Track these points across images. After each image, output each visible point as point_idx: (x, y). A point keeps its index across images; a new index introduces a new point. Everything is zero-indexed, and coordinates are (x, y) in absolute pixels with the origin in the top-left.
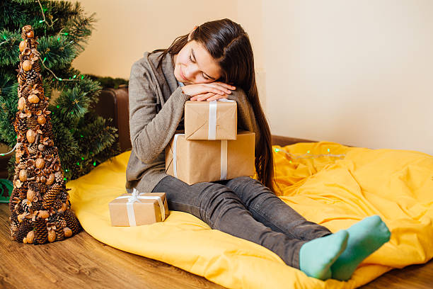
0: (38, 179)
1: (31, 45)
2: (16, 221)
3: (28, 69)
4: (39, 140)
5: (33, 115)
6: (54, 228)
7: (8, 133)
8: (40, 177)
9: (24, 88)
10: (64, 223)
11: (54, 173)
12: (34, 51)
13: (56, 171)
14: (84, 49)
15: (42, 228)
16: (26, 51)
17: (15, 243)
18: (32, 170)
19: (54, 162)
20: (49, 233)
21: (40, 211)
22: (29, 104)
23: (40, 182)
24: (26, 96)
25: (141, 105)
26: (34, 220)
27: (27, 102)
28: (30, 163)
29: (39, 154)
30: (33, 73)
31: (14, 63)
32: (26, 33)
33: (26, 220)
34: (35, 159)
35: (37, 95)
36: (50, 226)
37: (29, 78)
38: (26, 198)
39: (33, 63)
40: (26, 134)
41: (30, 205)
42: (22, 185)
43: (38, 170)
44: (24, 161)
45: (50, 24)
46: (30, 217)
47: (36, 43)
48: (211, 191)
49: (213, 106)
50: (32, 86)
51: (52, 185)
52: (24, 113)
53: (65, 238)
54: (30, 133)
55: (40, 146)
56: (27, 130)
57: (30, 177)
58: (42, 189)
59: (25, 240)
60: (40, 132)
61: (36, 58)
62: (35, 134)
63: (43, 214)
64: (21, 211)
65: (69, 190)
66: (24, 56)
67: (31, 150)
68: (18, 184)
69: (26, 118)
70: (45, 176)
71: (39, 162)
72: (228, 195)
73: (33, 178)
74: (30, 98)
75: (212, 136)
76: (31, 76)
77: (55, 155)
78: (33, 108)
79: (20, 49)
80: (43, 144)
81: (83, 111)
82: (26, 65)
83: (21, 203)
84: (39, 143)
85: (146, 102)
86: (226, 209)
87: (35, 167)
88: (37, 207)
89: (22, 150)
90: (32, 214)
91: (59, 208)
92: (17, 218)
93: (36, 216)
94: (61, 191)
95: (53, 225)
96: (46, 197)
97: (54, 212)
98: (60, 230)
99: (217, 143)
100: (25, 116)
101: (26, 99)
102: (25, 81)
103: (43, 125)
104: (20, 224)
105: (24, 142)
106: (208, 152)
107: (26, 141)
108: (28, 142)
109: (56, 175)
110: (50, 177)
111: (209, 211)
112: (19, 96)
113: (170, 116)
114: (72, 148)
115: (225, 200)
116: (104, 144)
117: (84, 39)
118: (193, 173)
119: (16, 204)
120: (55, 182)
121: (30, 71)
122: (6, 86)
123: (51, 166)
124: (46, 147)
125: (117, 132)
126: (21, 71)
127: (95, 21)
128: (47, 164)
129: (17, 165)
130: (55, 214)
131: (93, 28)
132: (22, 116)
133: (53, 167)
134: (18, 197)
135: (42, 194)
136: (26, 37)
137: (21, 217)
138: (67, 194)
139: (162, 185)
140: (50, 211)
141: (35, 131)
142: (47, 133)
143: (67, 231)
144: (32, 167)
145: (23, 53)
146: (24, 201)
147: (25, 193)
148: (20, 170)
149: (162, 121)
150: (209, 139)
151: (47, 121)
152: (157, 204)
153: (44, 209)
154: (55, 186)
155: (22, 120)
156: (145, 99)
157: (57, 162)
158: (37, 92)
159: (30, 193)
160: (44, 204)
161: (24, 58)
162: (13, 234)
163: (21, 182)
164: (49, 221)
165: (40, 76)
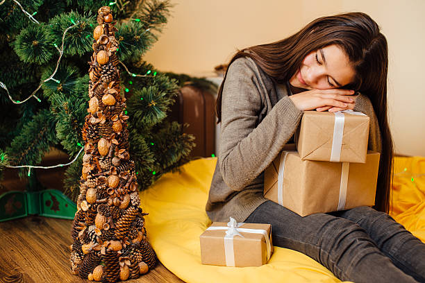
0: (110, 201)
1: (108, 31)
2: (80, 252)
3: (104, 62)
4: (113, 152)
5: (107, 121)
6: (128, 263)
7: (70, 139)
8: (113, 198)
9: (97, 86)
10: (139, 256)
11: (129, 193)
12: (112, 39)
13: (133, 192)
14: (157, 40)
15: (113, 264)
16: (103, 39)
17: (78, 279)
18: (103, 189)
19: (130, 180)
20: (122, 269)
21: (112, 242)
22: (103, 107)
23: (113, 205)
24: (100, 96)
25: (239, 115)
26: (103, 252)
27: (101, 104)
28: (102, 181)
29: (113, 170)
30: (110, 67)
31: (81, 53)
32: (104, 15)
33: (94, 252)
34: (107, 176)
35: (114, 95)
36: (123, 260)
37: (105, 73)
38: (93, 224)
39: (110, 54)
40: (97, 144)
41: (99, 234)
42: (90, 208)
43: (111, 190)
44: (93, 178)
45: (121, 7)
46: (98, 249)
47: (114, 29)
48: (335, 227)
49: (340, 119)
50: (108, 83)
51: (127, 209)
52: (96, 117)
53: (140, 275)
54: (102, 144)
55: (115, 160)
56: (99, 139)
57: (100, 199)
58: (114, 214)
59: (90, 276)
60: (115, 142)
61: (114, 49)
62: (109, 145)
63: (115, 245)
64: (87, 240)
65: (145, 214)
66: (100, 44)
67: (103, 165)
68: (85, 206)
69: (98, 124)
70: (119, 198)
71: (113, 180)
72: (360, 234)
73: (105, 200)
74: (105, 98)
75: (335, 157)
76: (107, 70)
77: (131, 172)
78: (108, 111)
79: (95, 36)
80: (118, 157)
81: (161, 115)
82: (101, 56)
83: (87, 230)
84: (113, 156)
85: (246, 113)
86: (363, 255)
87: (107, 187)
88: (108, 236)
89: (91, 164)
90: (101, 244)
91: (134, 238)
92: (81, 248)
93: (106, 248)
94: (137, 216)
95: (127, 259)
96: (119, 223)
97: (129, 243)
98: (135, 266)
99: (337, 166)
100: (98, 121)
101: (100, 99)
102: (99, 77)
103: (119, 134)
104: (85, 255)
105: (94, 154)
106: (327, 176)
107: (97, 153)
108: (99, 155)
109: (132, 196)
110: (125, 198)
111: (335, 255)
112: (91, 96)
113: (272, 133)
114: (149, 161)
115: (358, 242)
116: (180, 155)
117: (158, 28)
118: (307, 202)
119: (80, 230)
120: (130, 205)
121: (106, 64)
122: (67, 81)
123: (127, 185)
124: (122, 162)
125: (194, 141)
126: (95, 64)
127: (171, 6)
128: (122, 183)
129: (83, 182)
130: (130, 246)
131: (169, 15)
132: (93, 120)
133: (129, 187)
134: (84, 221)
135: (115, 220)
136: (104, 21)
137: (86, 248)
138: (144, 220)
139: (261, 212)
140: (124, 242)
141: (109, 141)
142: (124, 143)
143: (143, 266)
144: (104, 186)
145: (98, 42)
146: (91, 228)
147: (93, 218)
148: (87, 188)
149: (261, 138)
150: (331, 160)
151: (123, 129)
152: (264, 241)
153: (116, 240)
154: (131, 210)
155: (93, 125)
156: (245, 109)
157: (133, 180)
158: (113, 91)
159: (99, 218)
160: (117, 233)
161: (100, 47)
162: (74, 267)
163: (88, 204)
164: (122, 255)
165: (118, 71)
